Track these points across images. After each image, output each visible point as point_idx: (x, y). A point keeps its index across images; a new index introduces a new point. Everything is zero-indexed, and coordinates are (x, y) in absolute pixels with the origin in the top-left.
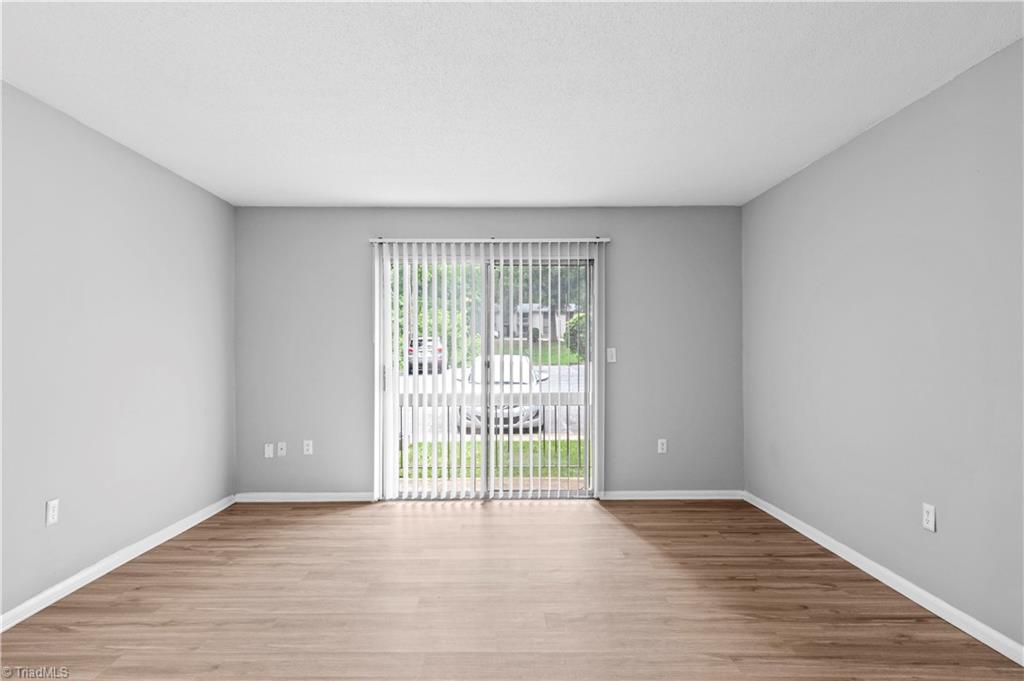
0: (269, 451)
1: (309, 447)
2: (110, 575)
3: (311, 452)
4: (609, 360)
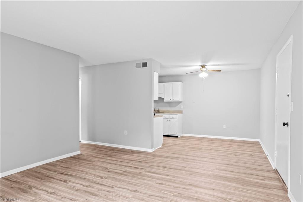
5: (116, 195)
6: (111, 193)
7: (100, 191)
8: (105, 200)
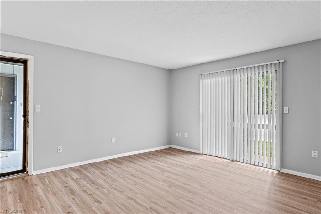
0: (177, 135)
1: (186, 135)
2: (128, 156)
3: (186, 137)
4: (285, 112)
5: (150, 198)
6: (155, 201)
7: (165, 206)
8: (161, 196)
